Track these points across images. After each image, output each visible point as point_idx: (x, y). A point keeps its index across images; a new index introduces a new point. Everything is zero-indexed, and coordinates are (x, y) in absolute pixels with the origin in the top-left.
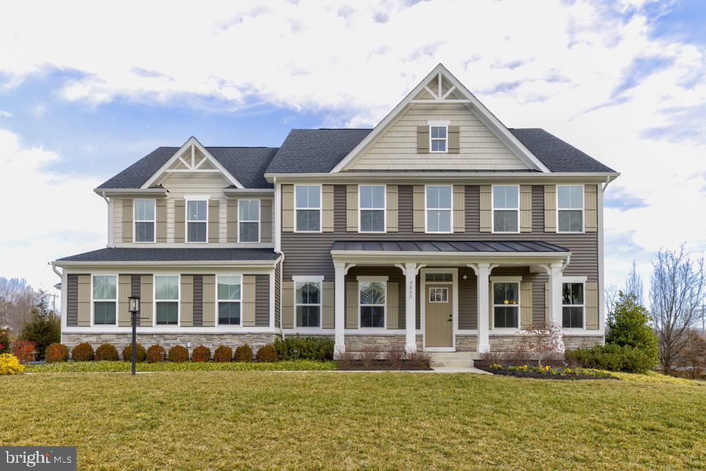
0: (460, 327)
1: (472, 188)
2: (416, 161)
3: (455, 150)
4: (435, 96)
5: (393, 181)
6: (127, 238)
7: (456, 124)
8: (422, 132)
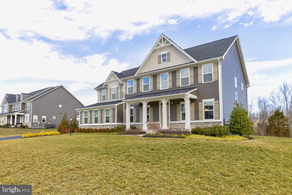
0: (171, 121)
1: (174, 72)
2: (157, 67)
3: (169, 60)
4: (161, 45)
5: (151, 74)
6: (101, 100)
7: (169, 52)
8: (159, 57)
